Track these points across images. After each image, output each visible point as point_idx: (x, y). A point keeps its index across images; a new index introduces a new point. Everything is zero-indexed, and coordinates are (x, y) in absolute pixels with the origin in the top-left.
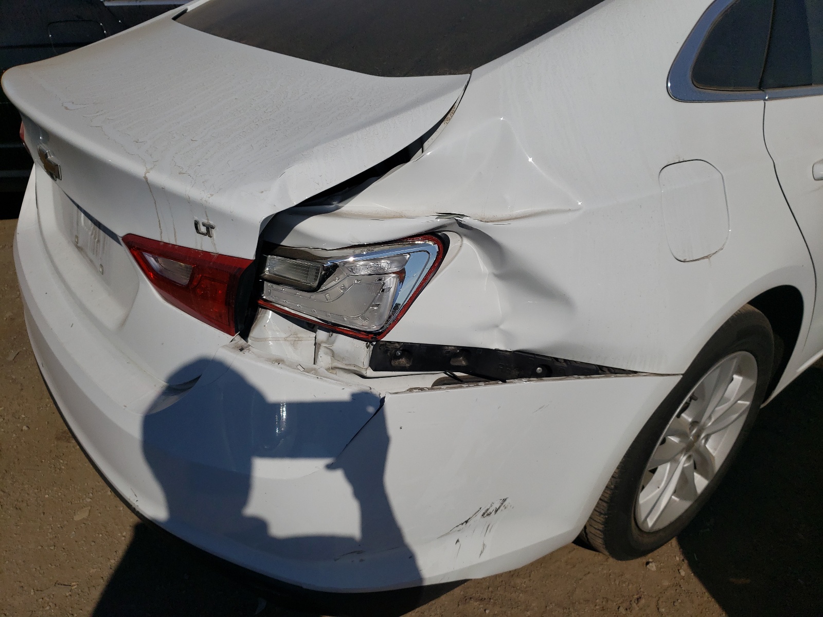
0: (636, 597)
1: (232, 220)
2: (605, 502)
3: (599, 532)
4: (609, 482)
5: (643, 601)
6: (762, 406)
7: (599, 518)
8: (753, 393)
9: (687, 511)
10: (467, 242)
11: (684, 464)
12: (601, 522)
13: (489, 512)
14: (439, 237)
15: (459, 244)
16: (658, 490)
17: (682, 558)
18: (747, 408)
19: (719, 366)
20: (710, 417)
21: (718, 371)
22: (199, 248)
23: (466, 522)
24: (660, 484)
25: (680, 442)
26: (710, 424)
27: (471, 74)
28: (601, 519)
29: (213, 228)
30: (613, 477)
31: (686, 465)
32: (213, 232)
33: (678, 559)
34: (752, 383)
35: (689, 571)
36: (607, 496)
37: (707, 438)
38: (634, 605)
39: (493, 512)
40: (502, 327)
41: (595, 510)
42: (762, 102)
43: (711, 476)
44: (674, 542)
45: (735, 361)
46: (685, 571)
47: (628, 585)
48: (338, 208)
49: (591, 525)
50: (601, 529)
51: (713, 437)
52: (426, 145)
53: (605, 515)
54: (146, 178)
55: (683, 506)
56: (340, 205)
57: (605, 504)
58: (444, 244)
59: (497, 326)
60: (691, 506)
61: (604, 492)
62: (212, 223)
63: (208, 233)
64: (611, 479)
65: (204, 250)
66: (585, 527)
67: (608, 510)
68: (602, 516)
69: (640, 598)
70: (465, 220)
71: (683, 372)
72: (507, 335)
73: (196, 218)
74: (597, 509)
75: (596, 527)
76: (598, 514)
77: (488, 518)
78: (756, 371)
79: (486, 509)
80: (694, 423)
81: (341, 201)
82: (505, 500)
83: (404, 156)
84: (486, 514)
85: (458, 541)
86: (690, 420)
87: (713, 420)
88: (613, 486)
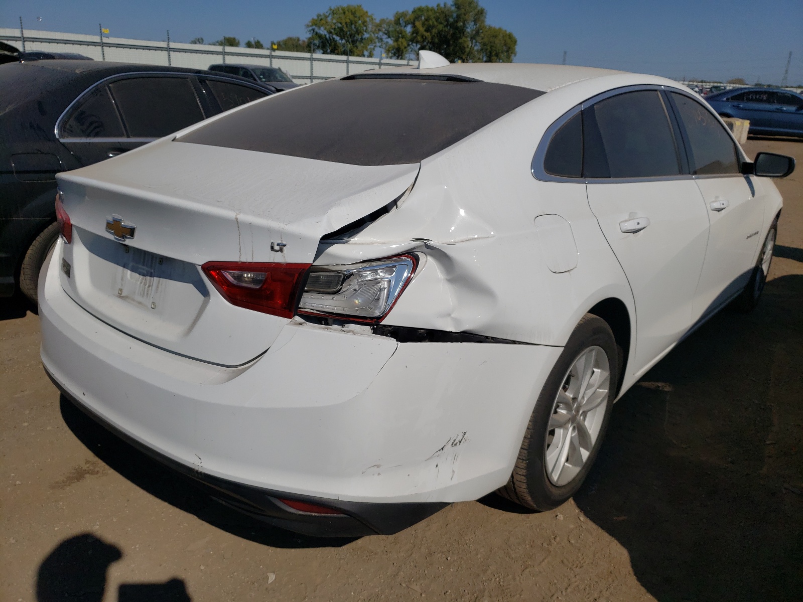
0: (553, 537)
1: (300, 239)
2: (526, 449)
3: (523, 477)
4: (526, 433)
5: (558, 539)
6: (615, 402)
7: (522, 464)
8: (608, 384)
9: (578, 475)
10: (430, 259)
11: (571, 434)
12: (523, 467)
13: (455, 442)
14: (413, 255)
15: (425, 260)
16: (558, 449)
17: (579, 510)
18: (606, 395)
19: (585, 353)
20: (583, 397)
21: (584, 357)
22: (271, 261)
23: (442, 449)
24: (558, 445)
25: (567, 413)
26: (584, 402)
27: (420, 162)
28: (523, 465)
29: (284, 245)
30: (528, 428)
31: (573, 435)
32: (284, 248)
33: (577, 511)
34: (607, 374)
35: (586, 518)
36: (526, 444)
37: (585, 414)
38: (553, 541)
39: (458, 443)
40: (453, 315)
41: (518, 458)
42: (585, 185)
43: (591, 449)
44: (571, 500)
45: (594, 353)
46: (582, 518)
47: (546, 531)
48: (347, 242)
49: (517, 474)
50: (524, 474)
51: (589, 414)
52: (399, 203)
53: (526, 460)
54: (237, 219)
55: (574, 471)
56: (349, 239)
57: (526, 452)
58: (416, 261)
59: (450, 315)
60: (580, 471)
61: (523, 441)
62: (284, 242)
63: (281, 250)
64: (526, 431)
65: (276, 262)
66: (512, 476)
67: (528, 456)
68: (525, 462)
69: (556, 537)
70: (431, 243)
71: (564, 345)
72: (456, 321)
73: (273, 241)
74: (520, 457)
75: (521, 473)
76: (521, 461)
77: (455, 447)
78: (608, 365)
79: (454, 439)
80: (575, 399)
81: (349, 237)
82: (465, 433)
83: (385, 210)
84: (454, 444)
85: (437, 466)
86: (571, 396)
87: (586, 399)
88: (529, 436)
